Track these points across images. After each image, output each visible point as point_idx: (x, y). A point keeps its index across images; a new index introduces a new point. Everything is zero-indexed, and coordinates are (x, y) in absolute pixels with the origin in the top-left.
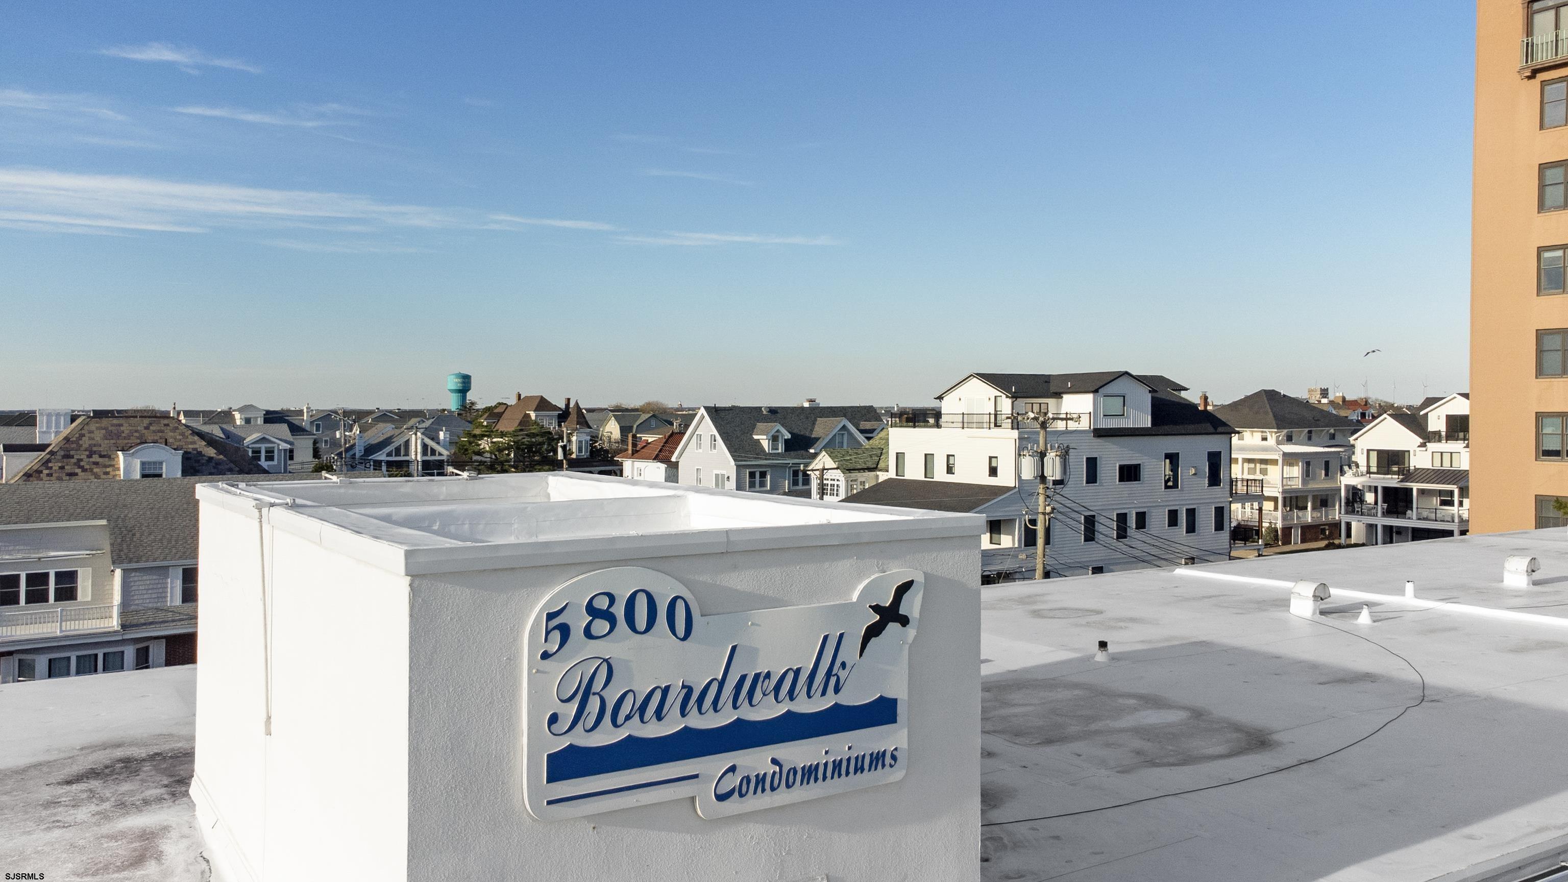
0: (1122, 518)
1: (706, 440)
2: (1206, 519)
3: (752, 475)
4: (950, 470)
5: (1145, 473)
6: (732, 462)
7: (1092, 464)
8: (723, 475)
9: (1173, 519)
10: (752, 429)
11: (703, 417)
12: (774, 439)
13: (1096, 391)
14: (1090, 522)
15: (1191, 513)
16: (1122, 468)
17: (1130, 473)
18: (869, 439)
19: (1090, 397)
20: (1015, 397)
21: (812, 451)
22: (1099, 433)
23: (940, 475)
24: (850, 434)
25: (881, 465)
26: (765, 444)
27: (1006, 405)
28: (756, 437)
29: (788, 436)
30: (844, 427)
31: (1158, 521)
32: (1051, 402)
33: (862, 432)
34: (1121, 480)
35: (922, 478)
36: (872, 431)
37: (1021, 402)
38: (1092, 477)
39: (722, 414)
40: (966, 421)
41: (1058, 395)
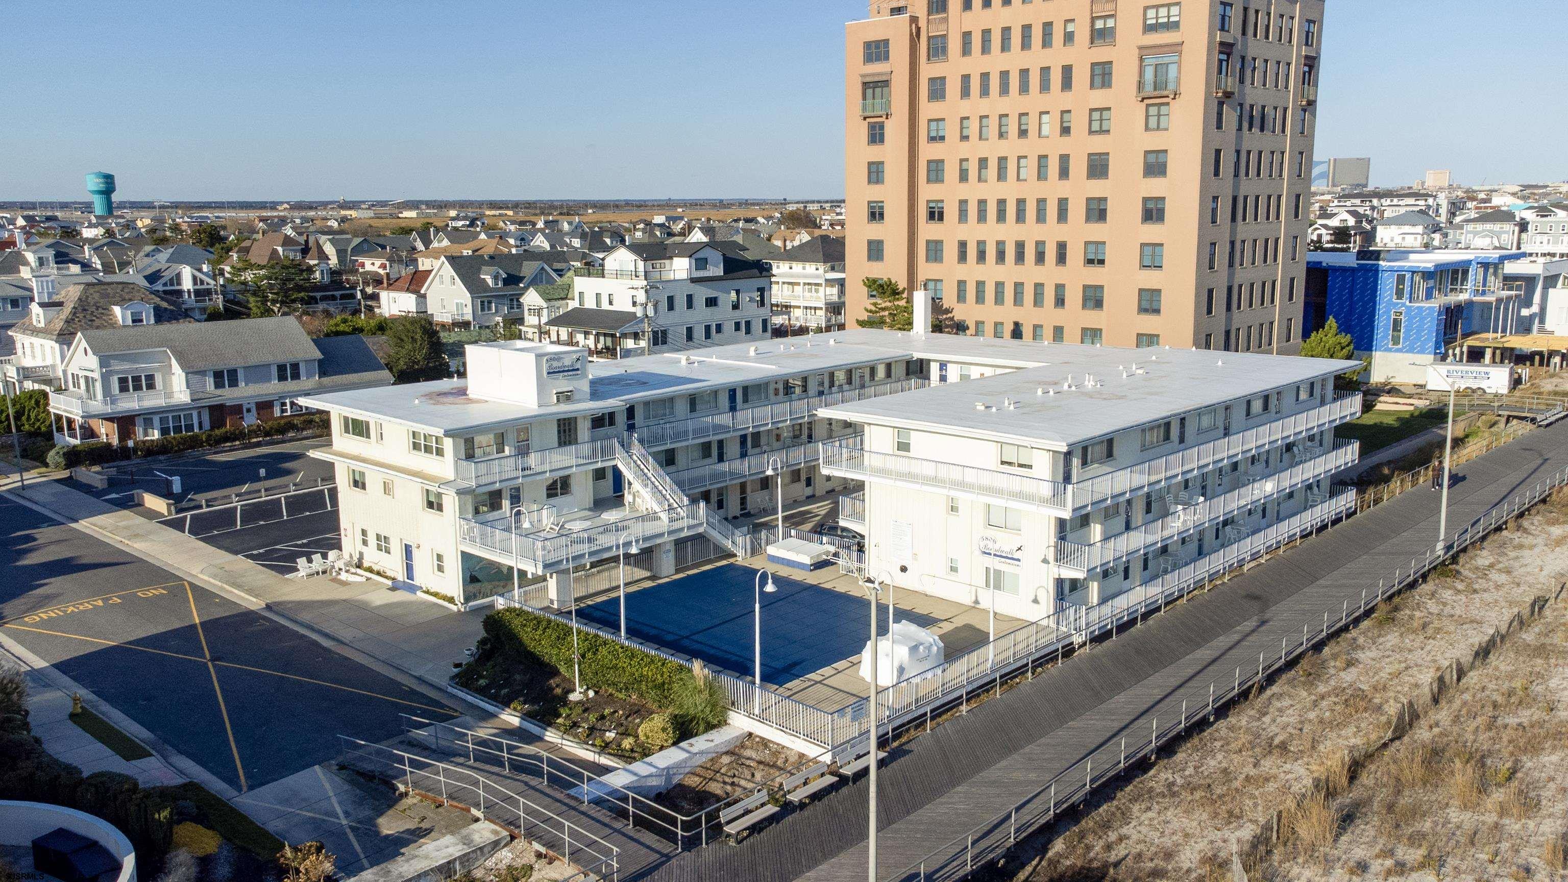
0: (708, 328)
1: (447, 279)
2: (757, 326)
3: (482, 302)
4: (611, 303)
5: (720, 302)
6: (469, 295)
7: (690, 298)
8: (462, 304)
9: (737, 326)
10: (479, 271)
11: (443, 263)
12: (496, 278)
13: (690, 256)
14: (690, 330)
15: (748, 324)
16: (707, 299)
17: (711, 302)
18: (561, 276)
19: (687, 260)
20: (645, 260)
21: (522, 285)
22: (694, 280)
23: (605, 306)
24: (546, 271)
25: (570, 296)
26: (490, 281)
27: (641, 264)
28: (482, 277)
29: (504, 276)
30: (543, 268)
31: (729, 327)
32: (667, 262)
33: (555, 271)
34: (707, 306)
35: (595, 307)
36: (562, 270)
37: (649, 263)
38: (690, 305)
39: (457, 261)
40: (618, 274)
41: (671, 258)
